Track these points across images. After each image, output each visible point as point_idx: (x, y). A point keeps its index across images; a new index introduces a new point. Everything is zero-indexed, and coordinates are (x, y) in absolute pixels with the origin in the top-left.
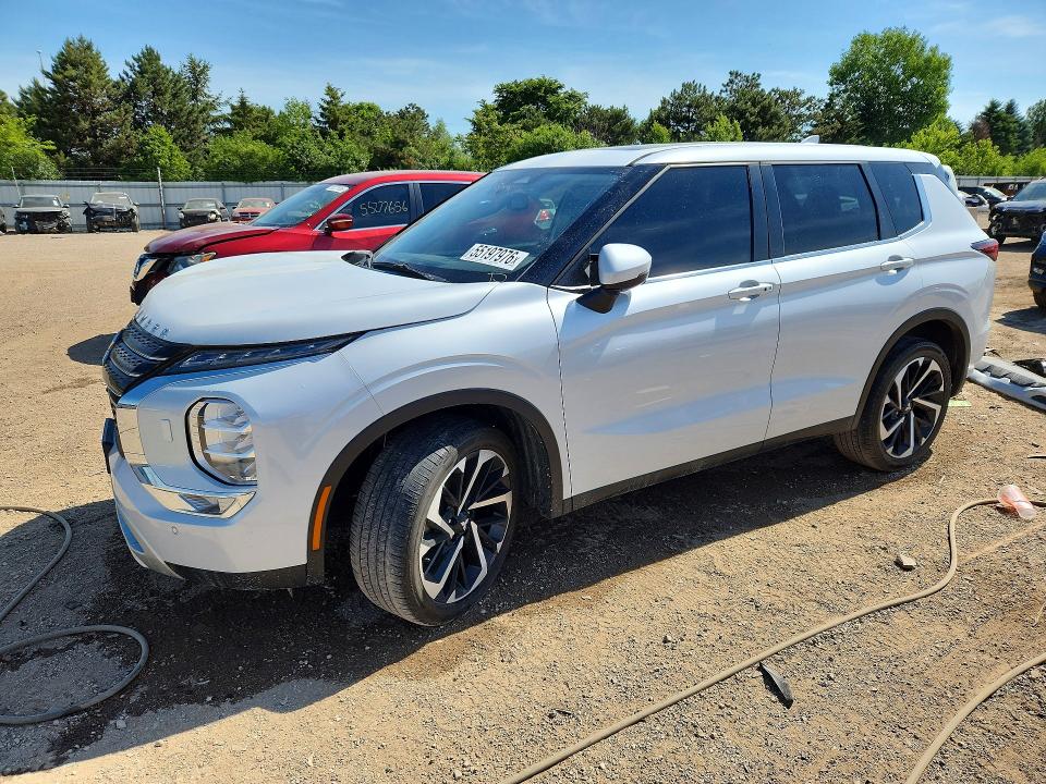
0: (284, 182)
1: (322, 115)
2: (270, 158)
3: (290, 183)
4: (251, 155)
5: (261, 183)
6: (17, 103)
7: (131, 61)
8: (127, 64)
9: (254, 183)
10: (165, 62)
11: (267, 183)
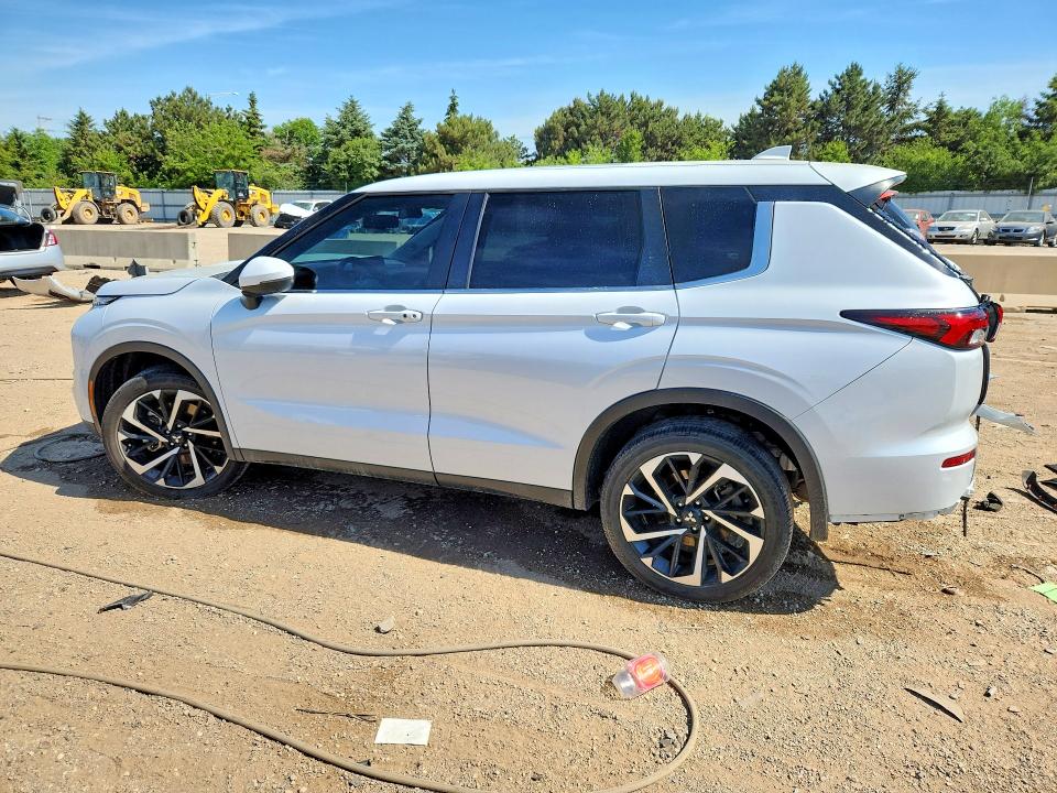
0: (956, 192)
1: (1037, 113)
2: (946, 167)
3: (962, 192)
4: (923, 164)
5: (928, 193)
6: (735, 129)
7: (834, 80)
8: (830, 83)
9: (920, 194)
10: (867, 75)
11: (935, 193)
